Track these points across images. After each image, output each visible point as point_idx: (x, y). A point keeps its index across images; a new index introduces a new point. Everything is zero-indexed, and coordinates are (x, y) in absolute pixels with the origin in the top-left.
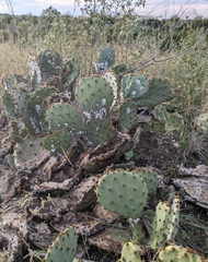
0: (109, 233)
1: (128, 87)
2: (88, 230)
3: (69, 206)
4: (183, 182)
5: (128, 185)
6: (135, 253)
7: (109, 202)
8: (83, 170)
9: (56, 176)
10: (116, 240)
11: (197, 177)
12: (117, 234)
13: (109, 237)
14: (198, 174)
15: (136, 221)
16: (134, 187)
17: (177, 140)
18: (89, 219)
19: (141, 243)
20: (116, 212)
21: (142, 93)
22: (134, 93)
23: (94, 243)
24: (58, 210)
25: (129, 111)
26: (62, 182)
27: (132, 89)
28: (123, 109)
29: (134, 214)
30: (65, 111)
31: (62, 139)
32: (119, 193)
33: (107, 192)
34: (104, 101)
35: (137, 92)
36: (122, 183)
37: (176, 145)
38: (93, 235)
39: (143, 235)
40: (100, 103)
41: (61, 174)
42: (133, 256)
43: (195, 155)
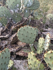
0: (23, 50)
1: (26, 3)
2: (15, 50)
3: (8, 43)
4: (45, 33)
5: (29, 32)
6: (34, 56)
7: (22, 39)
8: (12, 31)
9: (3, 34)
10: (25, 52)
11: (49, 31)
12: (25, 50)
13: (23, 51)
14: (49, 30)
15: (32, 45)
16: (31, 32)
17: (42, 21)
18: (16, 46)
19: (34, 52)
20: (25, 42)
21: (31, 5)
22: (28, 5)
23: (18, 54)
24: (4, 45)
25: (27, 11)
26: (5, 36)
27: (27, 3)
28: (25, 11)
29: (31, 42)
30: (4, 10)
31: (4, 21)
32: (26, 35)
33: (21, 35)
34: (18, 5)
35: (29, 4)
36: (27, 31)
37: (42, 23)
38: (17, 51)
39: (35, 50)
40: (16, 6)
41: (5, 33)
42: (33, 57)
43: (47, 25)
